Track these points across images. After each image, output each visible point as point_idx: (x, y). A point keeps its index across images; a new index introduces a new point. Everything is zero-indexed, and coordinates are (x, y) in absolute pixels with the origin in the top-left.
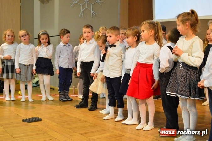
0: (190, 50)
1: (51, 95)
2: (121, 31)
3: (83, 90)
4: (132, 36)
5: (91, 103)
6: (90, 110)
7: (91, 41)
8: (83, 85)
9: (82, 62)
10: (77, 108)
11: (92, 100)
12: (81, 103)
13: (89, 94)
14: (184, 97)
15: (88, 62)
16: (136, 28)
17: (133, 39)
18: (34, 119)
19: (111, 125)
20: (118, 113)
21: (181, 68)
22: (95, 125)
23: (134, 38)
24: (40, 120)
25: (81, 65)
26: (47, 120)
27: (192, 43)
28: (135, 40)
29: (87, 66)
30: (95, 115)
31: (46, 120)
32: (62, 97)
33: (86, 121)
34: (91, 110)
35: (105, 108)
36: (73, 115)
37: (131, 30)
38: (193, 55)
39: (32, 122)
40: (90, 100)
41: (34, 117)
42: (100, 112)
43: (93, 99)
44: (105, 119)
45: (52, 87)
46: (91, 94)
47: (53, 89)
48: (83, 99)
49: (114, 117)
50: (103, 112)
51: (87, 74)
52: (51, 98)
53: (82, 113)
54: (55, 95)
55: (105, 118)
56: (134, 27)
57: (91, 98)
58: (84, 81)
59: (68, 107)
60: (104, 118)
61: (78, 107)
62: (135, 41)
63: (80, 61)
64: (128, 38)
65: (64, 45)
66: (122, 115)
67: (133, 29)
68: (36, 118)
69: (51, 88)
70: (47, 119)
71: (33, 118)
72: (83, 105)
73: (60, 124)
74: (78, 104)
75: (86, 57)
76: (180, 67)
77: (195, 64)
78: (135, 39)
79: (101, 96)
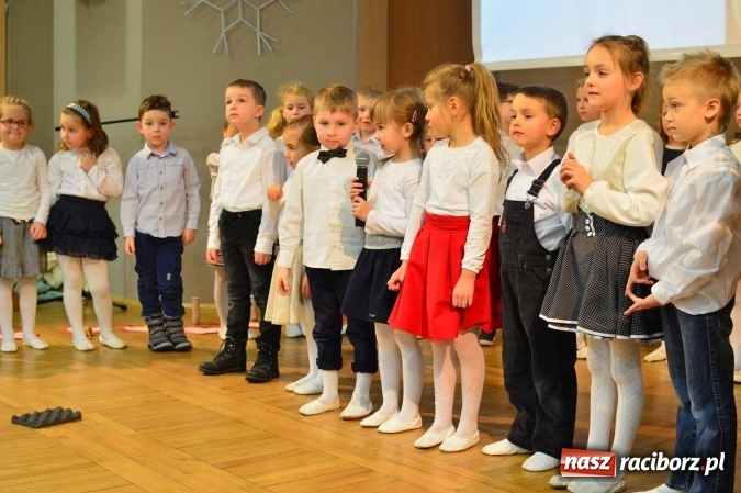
0: (618, 169)
1: (117, 329)
2: (362, 101)
3: (230, 311)
4: (394, 123)
5: (256, 357)
6: (251, 381)
7: (253, 138)
8: (229, 292)
9: (224, 210)
10: (207, 374)
11: (259, 347)
12: (220, 355)
13: (251, 324)
14: (598, 335)
15: (244, 214)
16: (409, 93)
17: (398, 131)
18: (54, 416)
19: (327, 432)
20: (351, 392)
21: (589, 234)
22: (269, 436)
23: (403, 129)
24: (74, 417)
25: (219, 221)
26: (101, 419)
27: (625, 145)
28: (408, 135)
29: (240, 227)
30: (272, 398)
31: (96, 417)
32: (158, 335)
33: (239, 421)
34: (256, 379)
35: (305, 375)
36: (191, 401)
37: (392, 100)
38: (626, 187)
39: (45, 424)
40: (251, 345)
41: (53, 407)
42: (290, 386)
43: (264, 343)
44: (307, 412)
45: (120, 299)
46: (257, 325)
47: (124, 308)
48: (228, 341)
49: (337, 405)
50: (301, 387)
51: (241, 254)
52: (115, 342)
53: (225, 392)
54: (128, 328)
55: (305, 409)
56: (400, 90)
57: (257, 340)
58: (232, 279)
59: (177, 371)
60: (302, 410)
61: (210, 370)
62: (406, 139)
63: (217, 209)
64: (381, 127)
65: (152, 154)
66: (367, 396)
67: (399, 98)
68: (61, 410)
69: (114, 305)
70: (102, 415)
71: (50, 412)
72: (228, 363)
73: (144, 431)
74: (210, 359)
75: (237, 193)
76: (587, 228)
77: (636, 216)
78: (408, 130)
79: (290, 331)
